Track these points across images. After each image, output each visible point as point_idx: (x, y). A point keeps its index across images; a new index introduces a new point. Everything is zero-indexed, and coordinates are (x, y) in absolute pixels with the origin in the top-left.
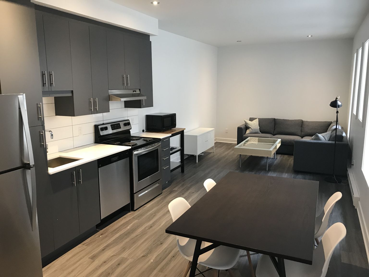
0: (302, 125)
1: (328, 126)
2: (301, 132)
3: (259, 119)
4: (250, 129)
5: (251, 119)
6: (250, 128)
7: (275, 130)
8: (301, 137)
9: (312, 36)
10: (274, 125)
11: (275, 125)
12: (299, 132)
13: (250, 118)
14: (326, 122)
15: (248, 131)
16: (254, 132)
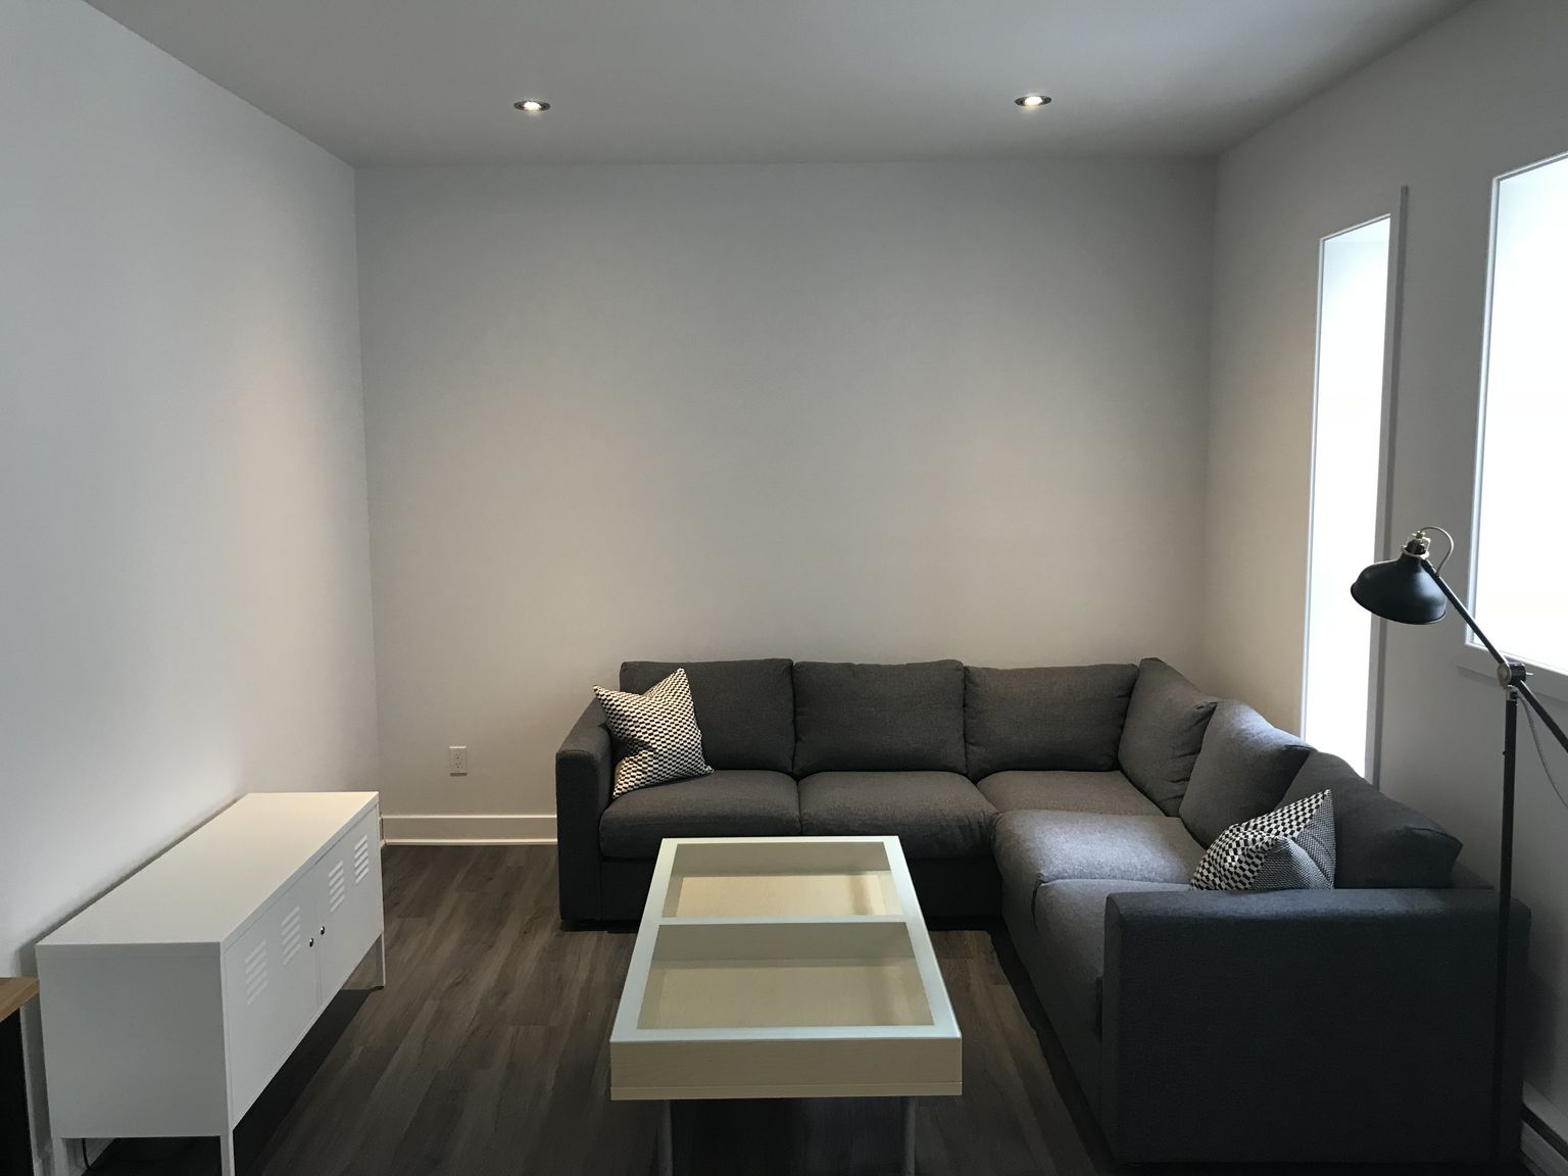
0: (964, 700)
1: (1125, 696)
2: (966, 742)
3: (691, 669)
4: (645, 754)
5: (638, 677)
6: (645, 746)
7: (797, 739)
8: (966, 775)
9: (1046, 101)
10: (791, 706)
11: (795, 706)
12: (955, 751)
13: (625, 665)
14: (1104, 668)
15: (629, 775)
16: (671, 769)
